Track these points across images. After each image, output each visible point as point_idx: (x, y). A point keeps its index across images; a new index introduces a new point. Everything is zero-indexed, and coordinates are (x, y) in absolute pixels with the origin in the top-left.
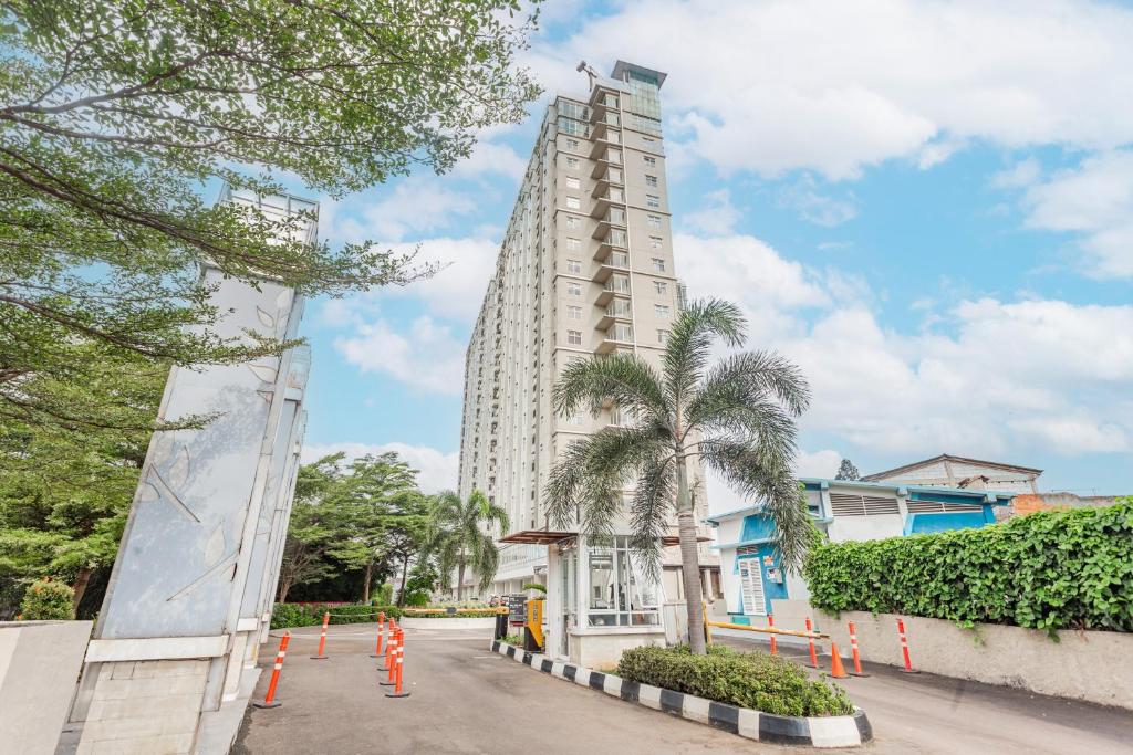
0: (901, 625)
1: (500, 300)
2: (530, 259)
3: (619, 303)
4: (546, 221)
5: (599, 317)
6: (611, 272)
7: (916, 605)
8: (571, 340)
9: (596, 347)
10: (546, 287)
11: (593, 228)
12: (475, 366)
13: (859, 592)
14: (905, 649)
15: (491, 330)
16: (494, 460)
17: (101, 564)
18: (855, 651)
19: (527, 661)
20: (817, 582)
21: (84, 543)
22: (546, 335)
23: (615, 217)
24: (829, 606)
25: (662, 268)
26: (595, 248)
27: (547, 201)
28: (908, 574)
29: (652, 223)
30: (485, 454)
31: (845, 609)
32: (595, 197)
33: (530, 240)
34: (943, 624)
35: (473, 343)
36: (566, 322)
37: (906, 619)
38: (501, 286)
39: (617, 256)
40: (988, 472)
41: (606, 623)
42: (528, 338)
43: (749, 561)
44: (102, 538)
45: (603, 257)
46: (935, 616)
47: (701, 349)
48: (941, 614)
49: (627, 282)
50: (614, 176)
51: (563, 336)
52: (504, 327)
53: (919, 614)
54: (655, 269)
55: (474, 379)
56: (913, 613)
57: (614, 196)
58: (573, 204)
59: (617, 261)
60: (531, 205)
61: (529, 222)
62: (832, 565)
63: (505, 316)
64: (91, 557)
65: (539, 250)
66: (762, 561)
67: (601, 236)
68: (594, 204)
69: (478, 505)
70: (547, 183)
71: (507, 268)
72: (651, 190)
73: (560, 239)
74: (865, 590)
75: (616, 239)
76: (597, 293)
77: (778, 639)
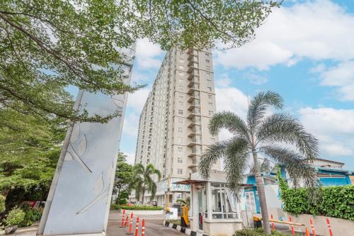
0: (328, 221)
1: (153, 99)
2: (166, 85)
3: (196, 101)
4: (172, 72)
5: (189, 106)
6: (194, 91)
7: (333, 213)
8: (180, 113)
9: (188, 115)
10: (171, 94)
11: (188, 76)
12: (143, 121)
13: (306, 207)
14: (330, 231)
15: (149, 110)
16: (149, 153)
17: (16, 187)
18: (313, 231)
19: (183, 231)
20: (287, 202)
21: (10, 178)
22: (171, 111)
23: (195, 72)
24: (293, 212)
25: (211, 90)
26: (188, 83)
27: (172, 66)
28: (329, 201)
29: (208, 76)
30: (146, 151)
31: (300, 213)
32: (189, 66)
33: (166, 79)
34: (346, 221)
35: (143, 113)
36: (178, 107)
37: (329, 218)
38: (154, 94)
39: (196, 86)
40: (329, 164)
41: (218, 218)
42: (164, 112)
43: (249, 192)
44: (17, 177)
45: (191, 85)
46: (343, 218)
47: (263, 111)
48: (346, 217)
49: (199, 95)
50: (195, 59)
51: (177, 112)
52: (155, 108)
53: (335, 217)
54: (208, 90)
55: (142, 126)
56: (332, 217)
57: (195, 66)
58: (181, 68)
59: (196, 87)
60: (166, 67)
61: (166, 73)
62: (294, 196)
63: (155, 104)
64: (12, 184)
65: (169, 83)
66: (255, 193)
67: (191, 79)
68: (188, 68)
69: (150, 169)
70: (172, 60)
71: (156, 88)
72: (208, 64)
73: (177, 78)
74: (309, 206)
75: (196, 80)
76: (189, 98)
77: (275, 224)
